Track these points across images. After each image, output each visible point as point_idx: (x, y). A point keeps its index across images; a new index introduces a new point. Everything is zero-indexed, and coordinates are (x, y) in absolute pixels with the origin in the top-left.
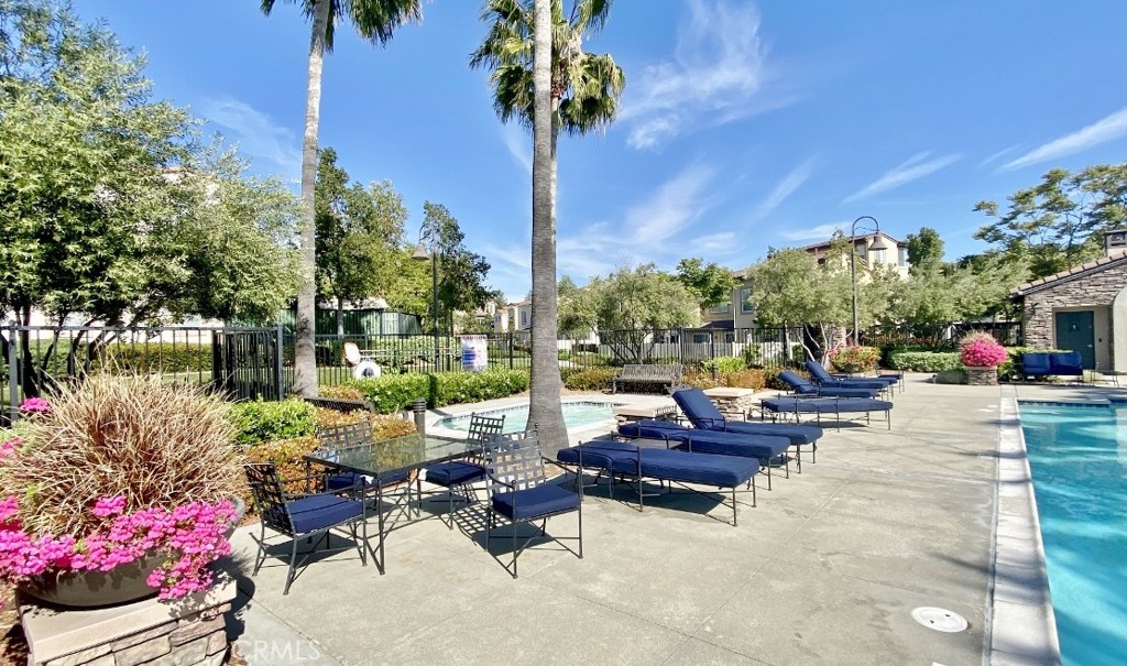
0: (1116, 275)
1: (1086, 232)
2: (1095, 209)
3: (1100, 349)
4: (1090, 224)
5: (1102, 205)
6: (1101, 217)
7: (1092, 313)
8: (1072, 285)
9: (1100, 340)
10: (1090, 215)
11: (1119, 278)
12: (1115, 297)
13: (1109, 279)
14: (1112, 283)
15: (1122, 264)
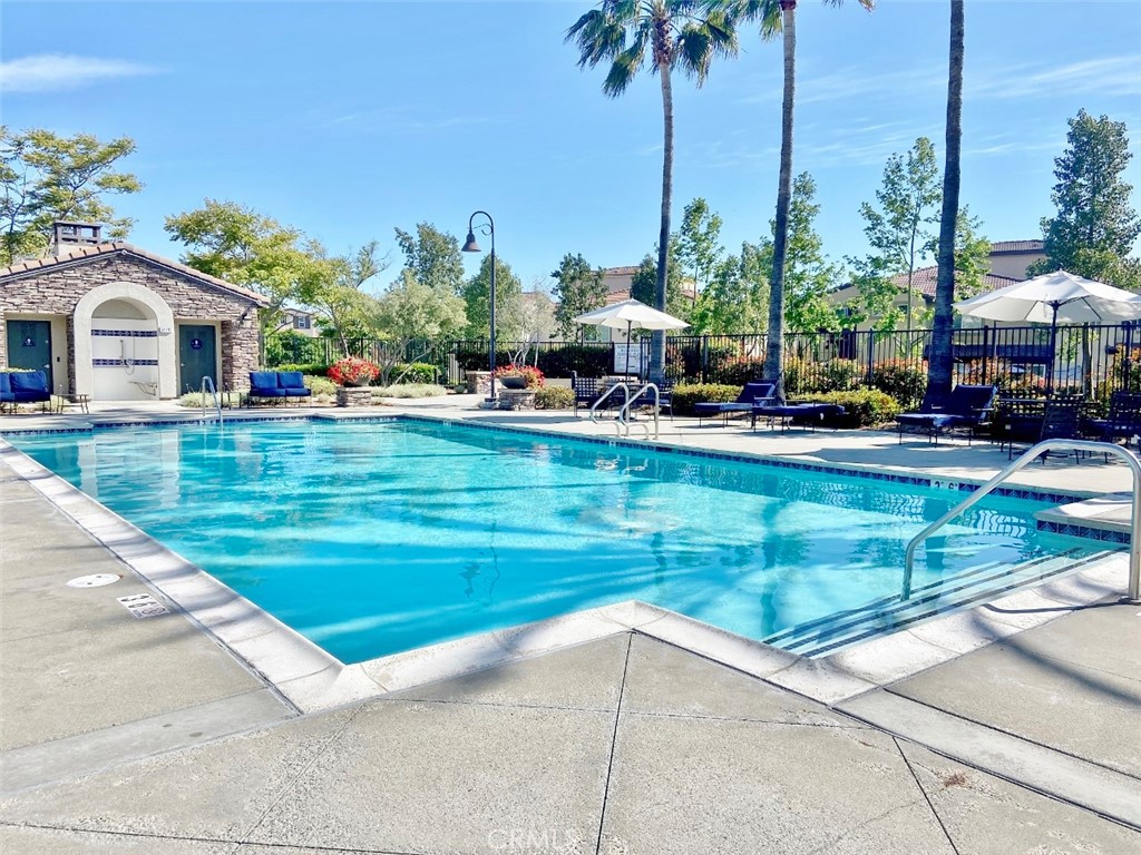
0: (77, 278)
1: (30, 217)
2: (40, 188)
3: (59, 370)
4: (32, 208)
5: (48, 185)
6: (49, 200)
7: (49, 323)
8: (27, 284)
9: (58, 360)
10: (33, 194)
11: (79, 281)
12: (75, 305)
13: (69, 282)
14: (73, 287)
15: (82, 265)
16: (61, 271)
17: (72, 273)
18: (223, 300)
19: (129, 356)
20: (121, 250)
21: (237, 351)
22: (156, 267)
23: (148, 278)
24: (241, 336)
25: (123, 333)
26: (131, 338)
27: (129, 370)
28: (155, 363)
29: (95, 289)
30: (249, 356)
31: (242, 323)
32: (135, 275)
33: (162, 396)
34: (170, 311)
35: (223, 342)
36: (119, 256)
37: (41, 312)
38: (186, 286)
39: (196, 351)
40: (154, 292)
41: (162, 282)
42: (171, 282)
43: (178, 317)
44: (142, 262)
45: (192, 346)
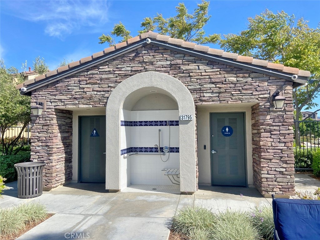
0: (110, 72)
11: (111, 76)
12: (108, 98)
13: (103, 76)
14: (107, 82)
15: (114, 60)
16: (96, 67)
17: (106, 68)
18: (249, 79)
19: (165, 144)
20: (145, 39)
21: (266, 140)
22: (179, 52)
23: (171, 65)
24: (270, 122)
25: (161, 123)
26: (168, 127)
27: (164, 158)
28: (177, 150)
29: (124, 81)
30: (281, 146)
31: (272, 105)
32: (160, 63)
33: (182, 190)
34: (191, 98)
35: (253, 129)
36: (145, 46)
37: (81, 106)
38: (208, 69)
39: (227, 138)
40: (177, 79)
41: (183, 68)
42: (192, 66)
43: (200, 103)
44: (166, 49)
45: (223, 133)
